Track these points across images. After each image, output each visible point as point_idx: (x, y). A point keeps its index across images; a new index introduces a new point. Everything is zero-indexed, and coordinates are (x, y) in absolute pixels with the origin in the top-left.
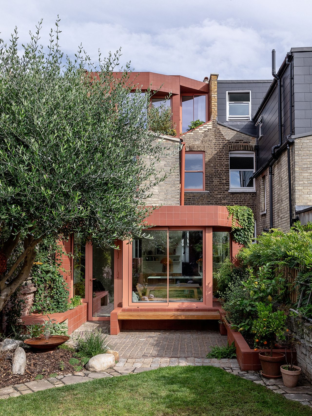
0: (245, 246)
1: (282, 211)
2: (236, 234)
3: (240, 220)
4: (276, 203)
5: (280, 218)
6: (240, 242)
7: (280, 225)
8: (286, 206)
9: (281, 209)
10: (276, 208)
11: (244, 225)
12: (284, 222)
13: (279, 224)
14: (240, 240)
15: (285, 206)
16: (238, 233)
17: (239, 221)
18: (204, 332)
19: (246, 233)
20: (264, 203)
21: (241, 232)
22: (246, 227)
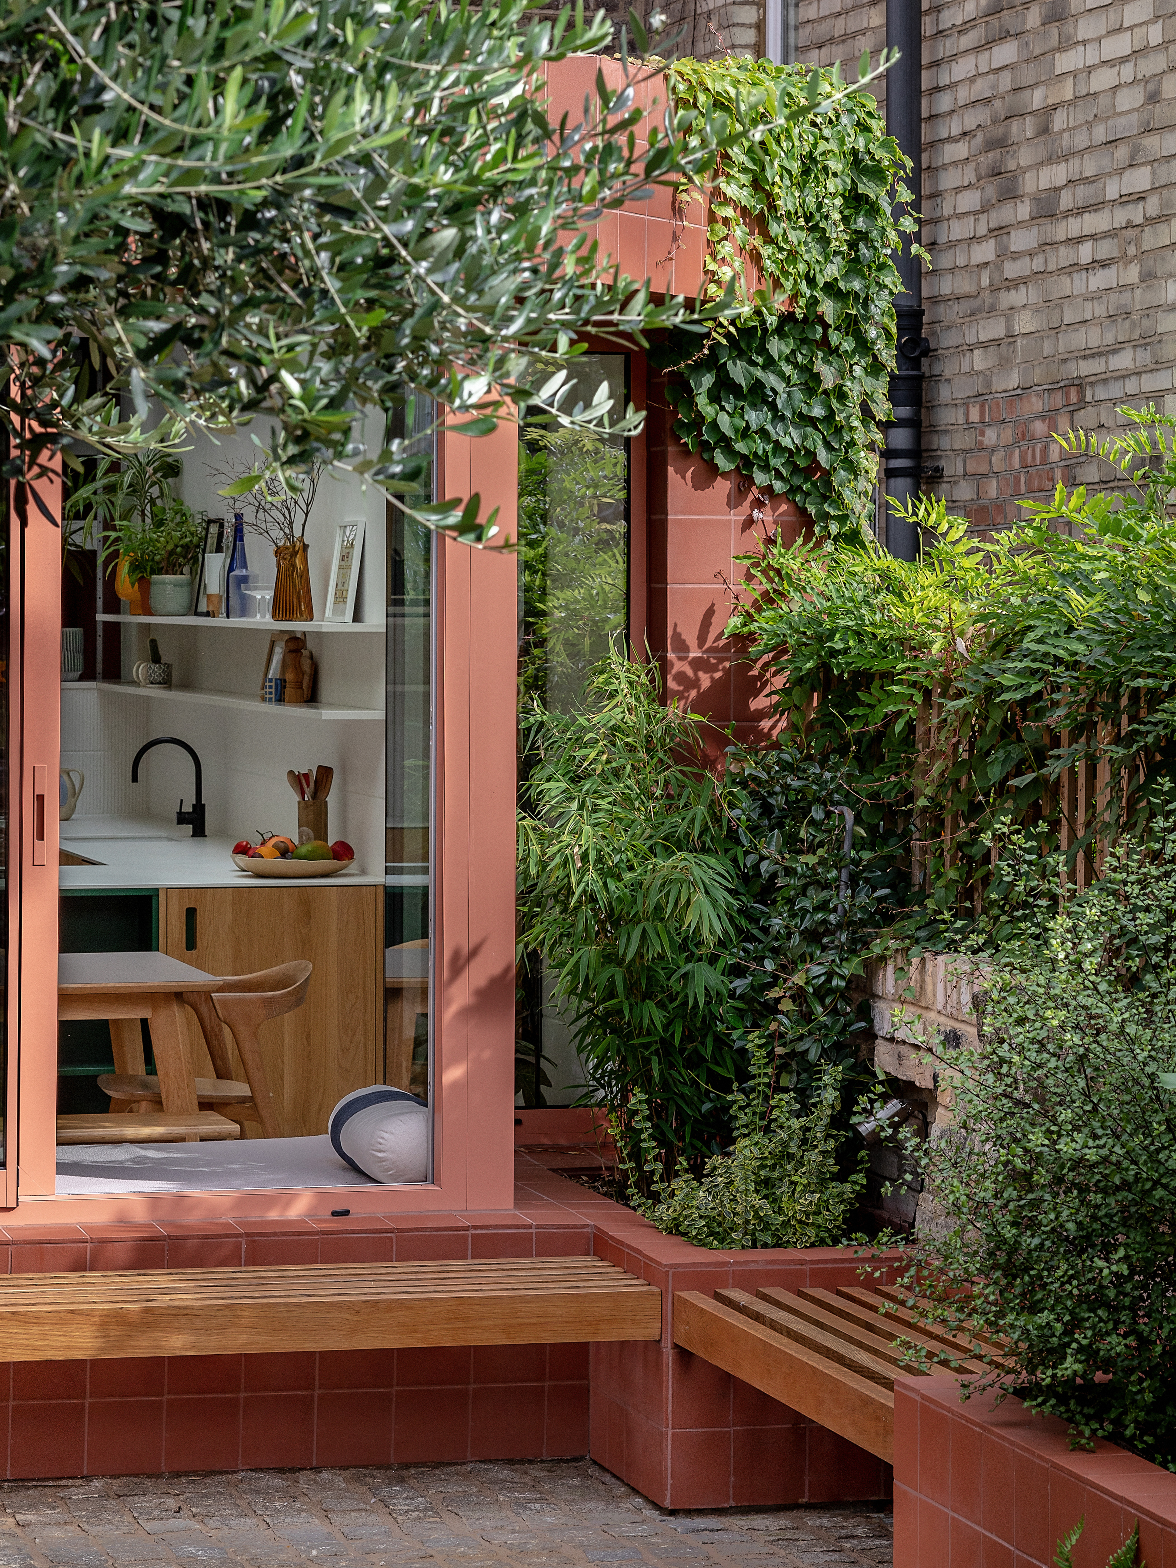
0: (809, 523)
1: (1059, 121)
2: (708, 380)
3: (775, 229)
4: (962, 30)
5: (1024, 210)
6: (760, 478)
7: (1023, 281)
8: (1127, 72)
9: (1037, 99)
10: (963, 94)
11: (811, 281)
12: (1085, 254)
13: (1012, 270)
14: (760, 447)
15: (1102, 80)
16: (738, 371)
17: (769, 240)
18: (453, 1489)
19: (828, 375)
20: (760, 27)
21: (770, 363)
22: (827, 308)
